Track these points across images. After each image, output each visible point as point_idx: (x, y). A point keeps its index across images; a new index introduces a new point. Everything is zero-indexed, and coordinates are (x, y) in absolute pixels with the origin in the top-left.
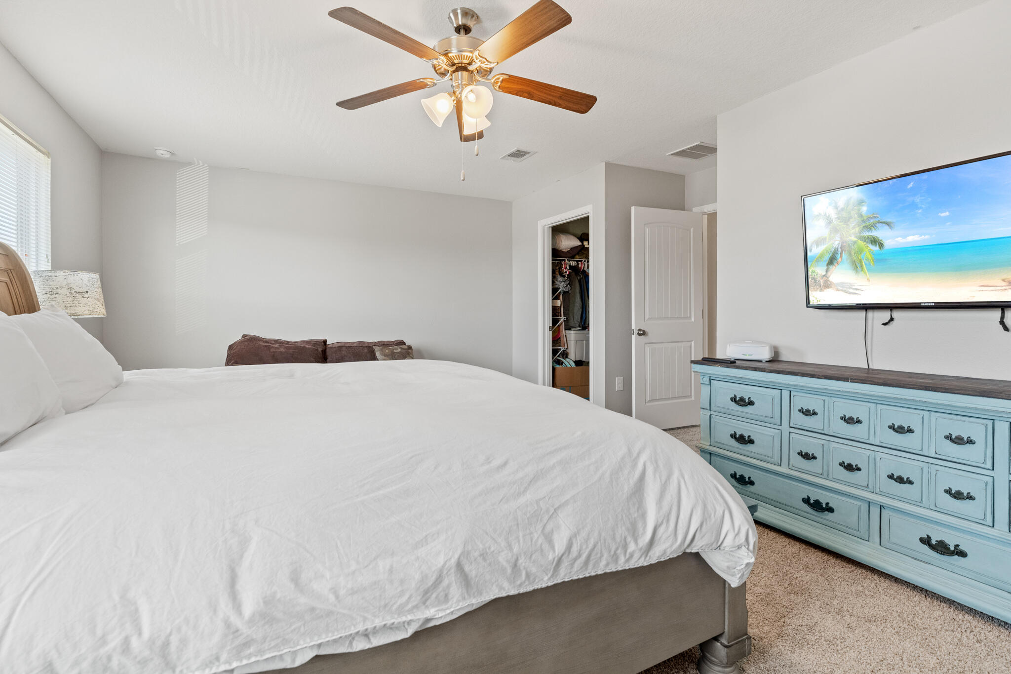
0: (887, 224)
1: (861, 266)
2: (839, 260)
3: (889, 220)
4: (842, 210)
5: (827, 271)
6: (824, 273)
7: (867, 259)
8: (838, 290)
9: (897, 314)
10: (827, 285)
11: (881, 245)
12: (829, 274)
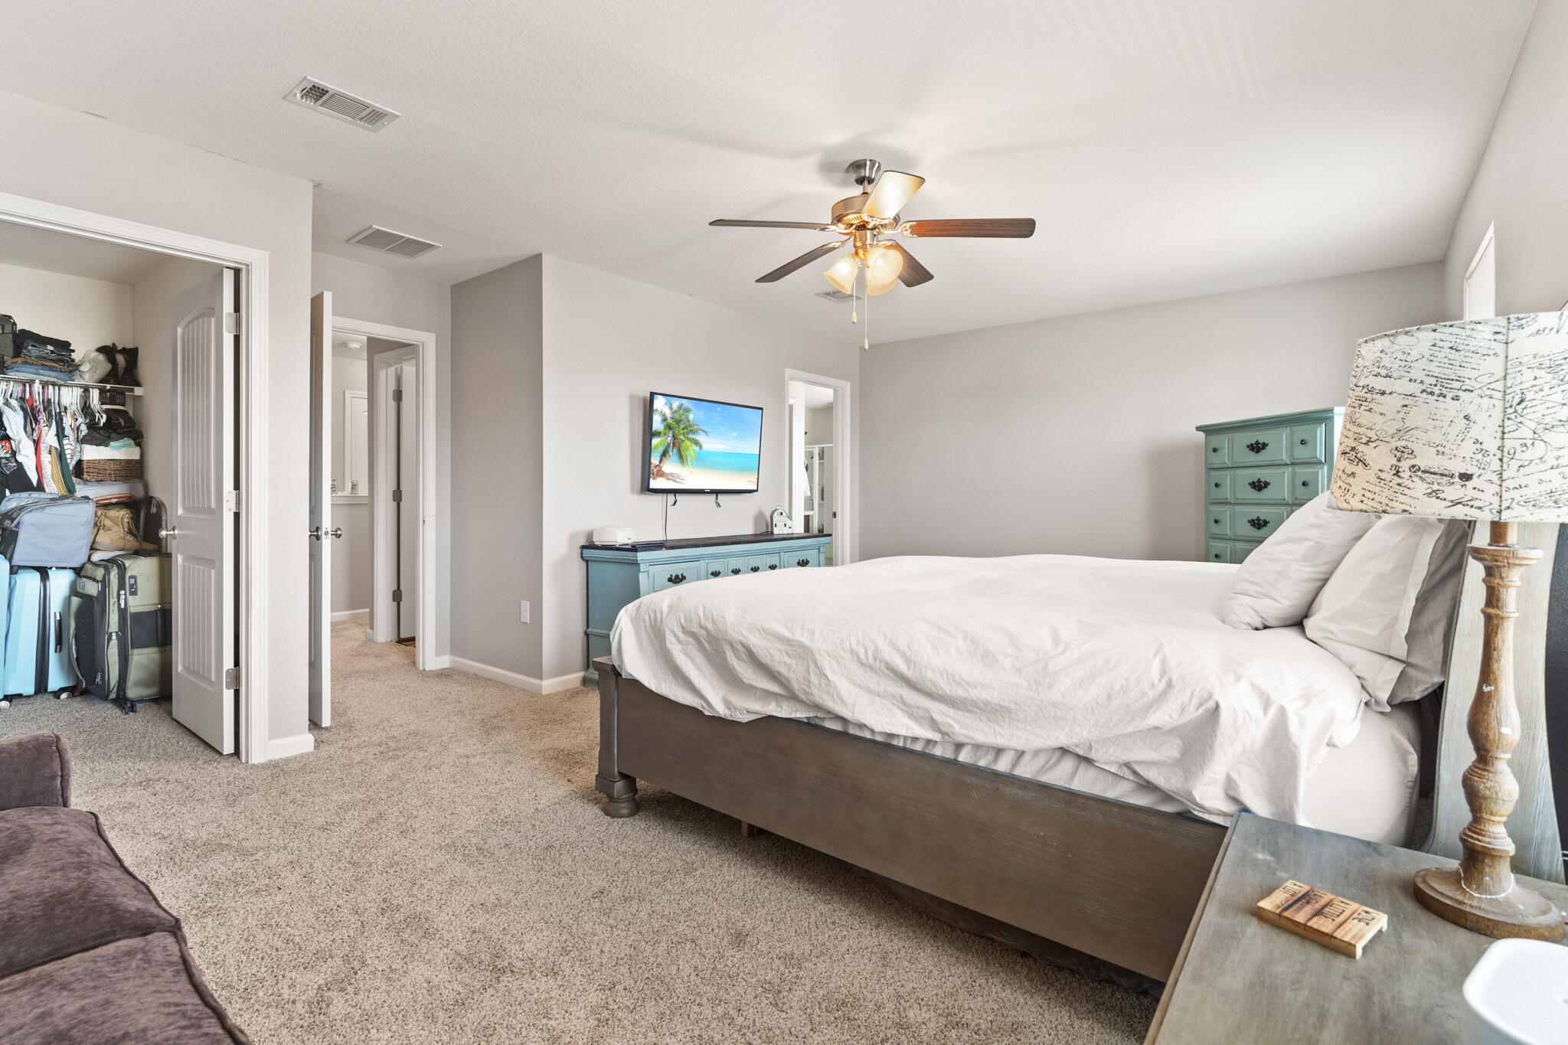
0: (706, 432)
1: (687, 461)
2: (671, 453)
3: (706, 430)
4: (675, 412)
5: (660, 461)
6: (658, 463)
7: (691, 456)
8: (668, 479)
9: (679, 497)
10: (661, 474)
11: (701, 447)
12: (662, 464)
